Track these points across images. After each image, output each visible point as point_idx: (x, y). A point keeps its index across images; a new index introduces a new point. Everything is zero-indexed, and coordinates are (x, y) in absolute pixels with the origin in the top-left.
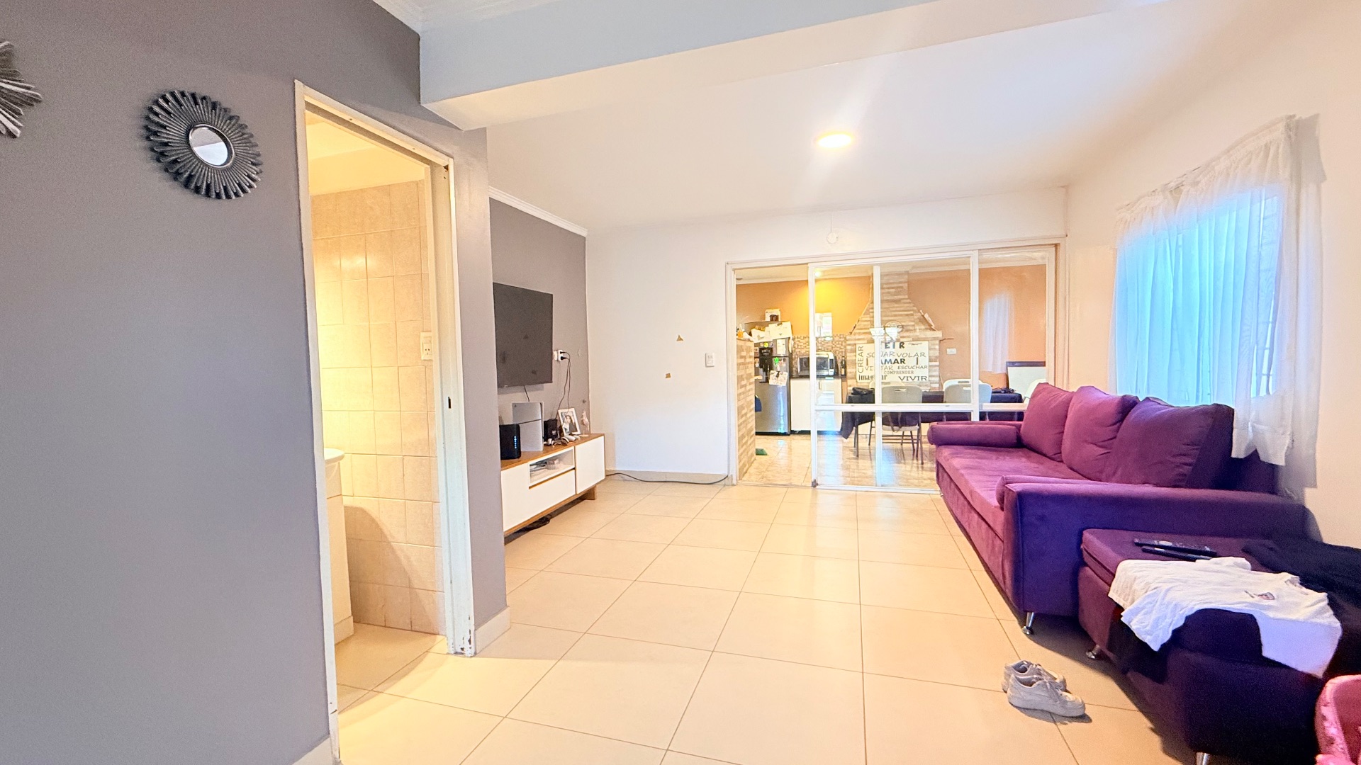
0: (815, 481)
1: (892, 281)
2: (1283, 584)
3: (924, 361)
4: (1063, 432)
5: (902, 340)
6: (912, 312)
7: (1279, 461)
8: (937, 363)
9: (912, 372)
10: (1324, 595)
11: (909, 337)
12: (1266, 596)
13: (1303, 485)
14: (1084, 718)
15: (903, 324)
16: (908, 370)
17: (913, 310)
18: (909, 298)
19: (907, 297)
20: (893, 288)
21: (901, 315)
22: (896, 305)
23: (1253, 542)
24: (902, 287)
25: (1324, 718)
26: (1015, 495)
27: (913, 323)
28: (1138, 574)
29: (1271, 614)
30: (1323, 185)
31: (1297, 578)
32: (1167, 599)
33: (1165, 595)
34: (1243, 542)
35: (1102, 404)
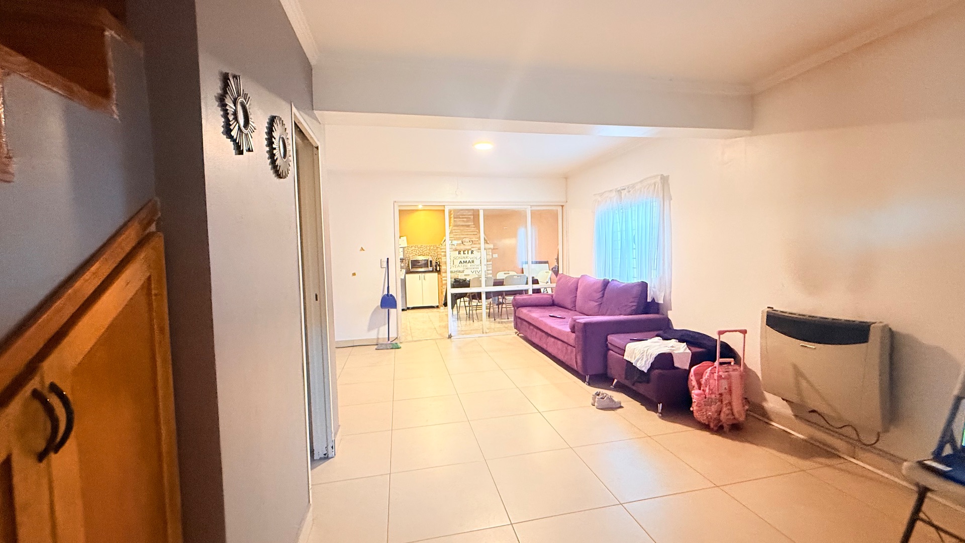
0: (451, 334)
1: (464, 214)
2: (673, 342)
3: (484, 262)
4: (576, 297)
5: (472, 249)
6: (476, 233)
7: (661, 301)
8: (491, 263)
9: (478, 268)
10: (685, 343)
11: (476, 247)
12: (672, 347)
13: (667, 310)
14: (621, 407)
15: (472, 240)
16: (476, 267)
17: (477, 232)
18: (474, 225)
19: (473, 224)
20: (465, 218)
21: (471, 234)
22: (467, 228)
23: (660, 332)
24: (470, 218)
25: (692, 380)
26: (582, 325)
27: (477, 239)
28: (635, 347)
29: (676, 352)
30: (672, 201)
31: (677, 341)
32: (647, 354)
33: (647, 352)
34: (656, 333)
35: (595, 283)
